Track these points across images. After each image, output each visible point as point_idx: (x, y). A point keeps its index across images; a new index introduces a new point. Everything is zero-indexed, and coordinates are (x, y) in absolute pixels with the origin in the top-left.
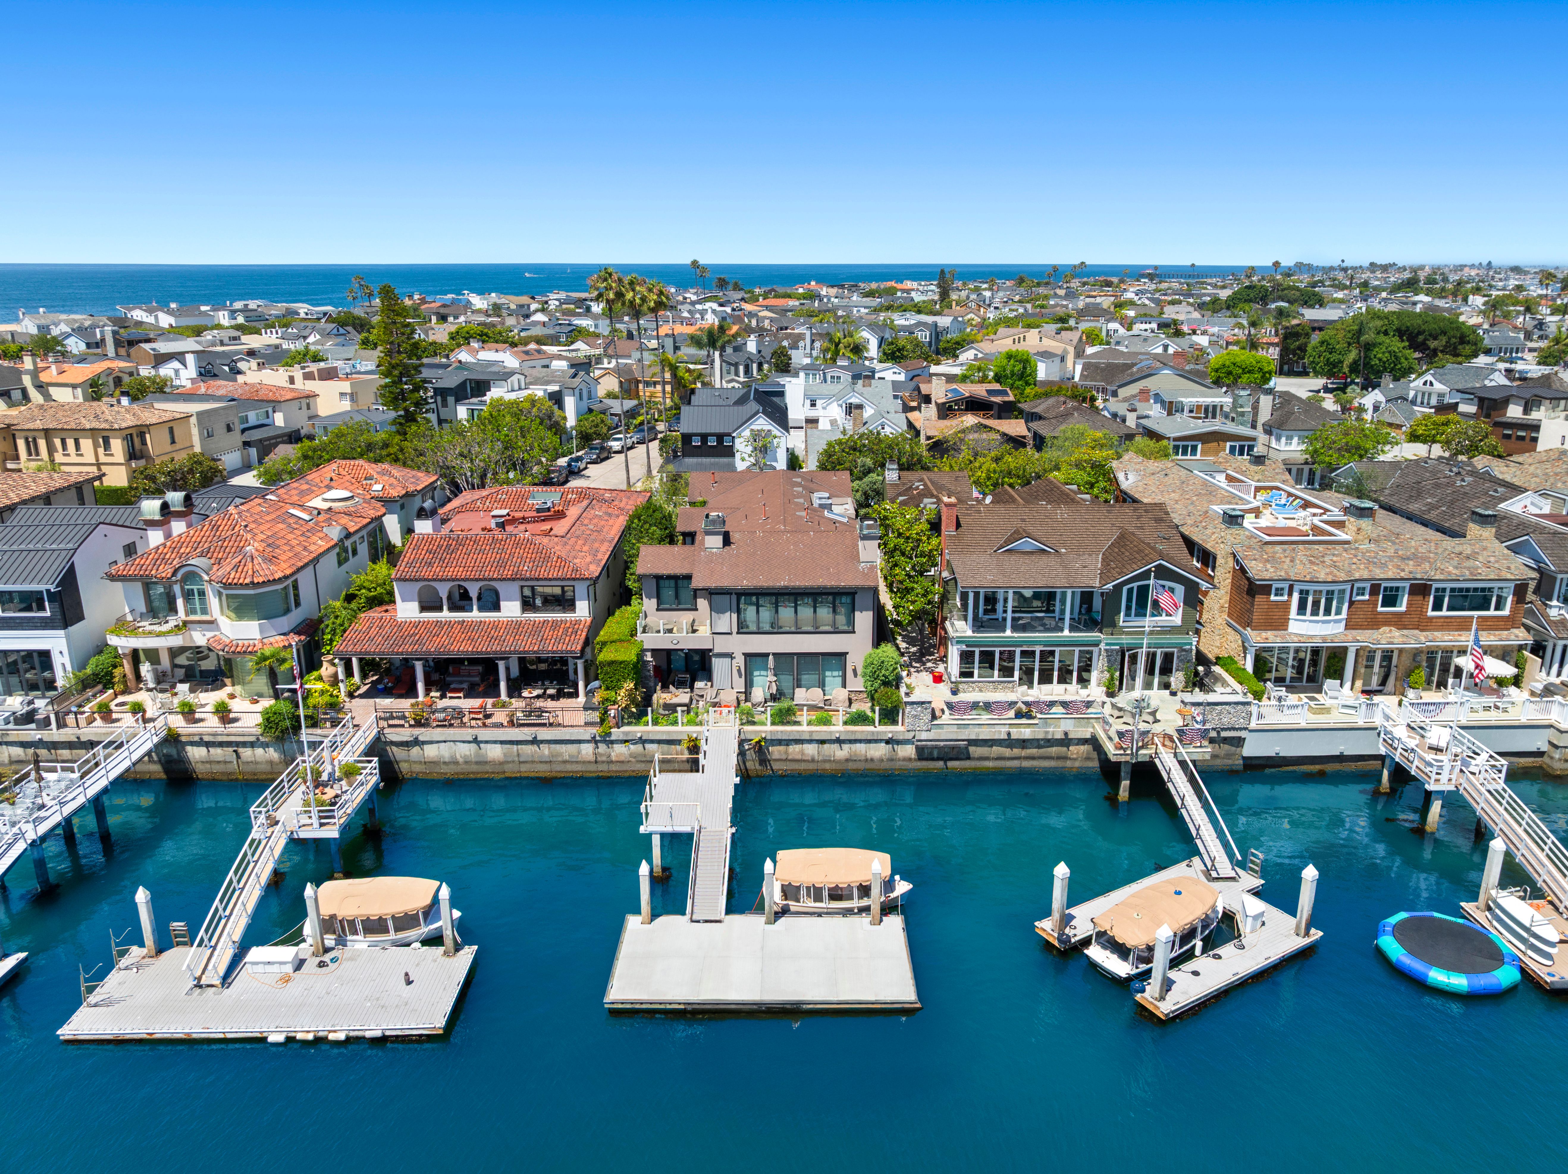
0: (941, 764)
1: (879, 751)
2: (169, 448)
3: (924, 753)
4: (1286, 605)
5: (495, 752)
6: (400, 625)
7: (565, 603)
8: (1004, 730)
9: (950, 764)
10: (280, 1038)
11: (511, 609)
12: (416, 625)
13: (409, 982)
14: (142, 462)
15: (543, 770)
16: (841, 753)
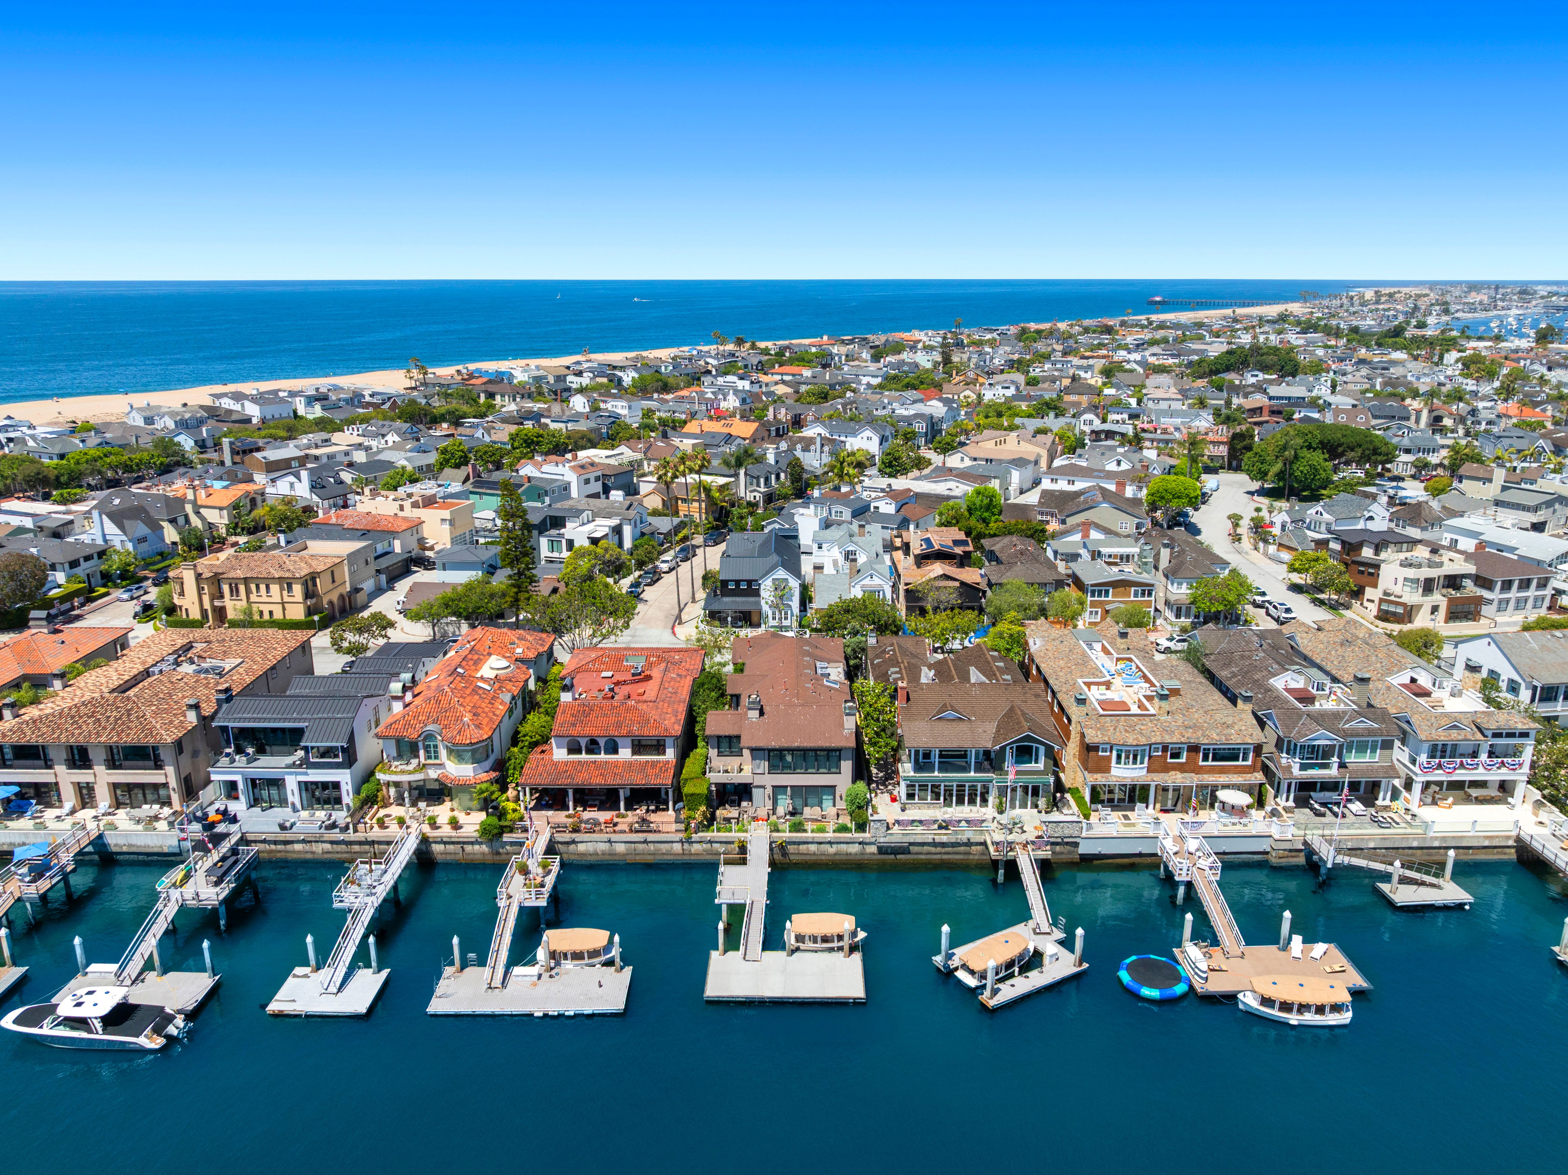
0: (892, 857)
1: (854, 849)
2: (331, 586)
3: (882, 850)
4: (1109, 759)
5: (620, 848)
6: (556, 764)
7: (658, 747)
8: (931, 837)
9: (899, 857)
10: (541, 1014)
11: (625, 754)
12: (566, 763)
13: (601, 986)
14: (314, 600)
15: (649, 859)
16: (832, 850)
